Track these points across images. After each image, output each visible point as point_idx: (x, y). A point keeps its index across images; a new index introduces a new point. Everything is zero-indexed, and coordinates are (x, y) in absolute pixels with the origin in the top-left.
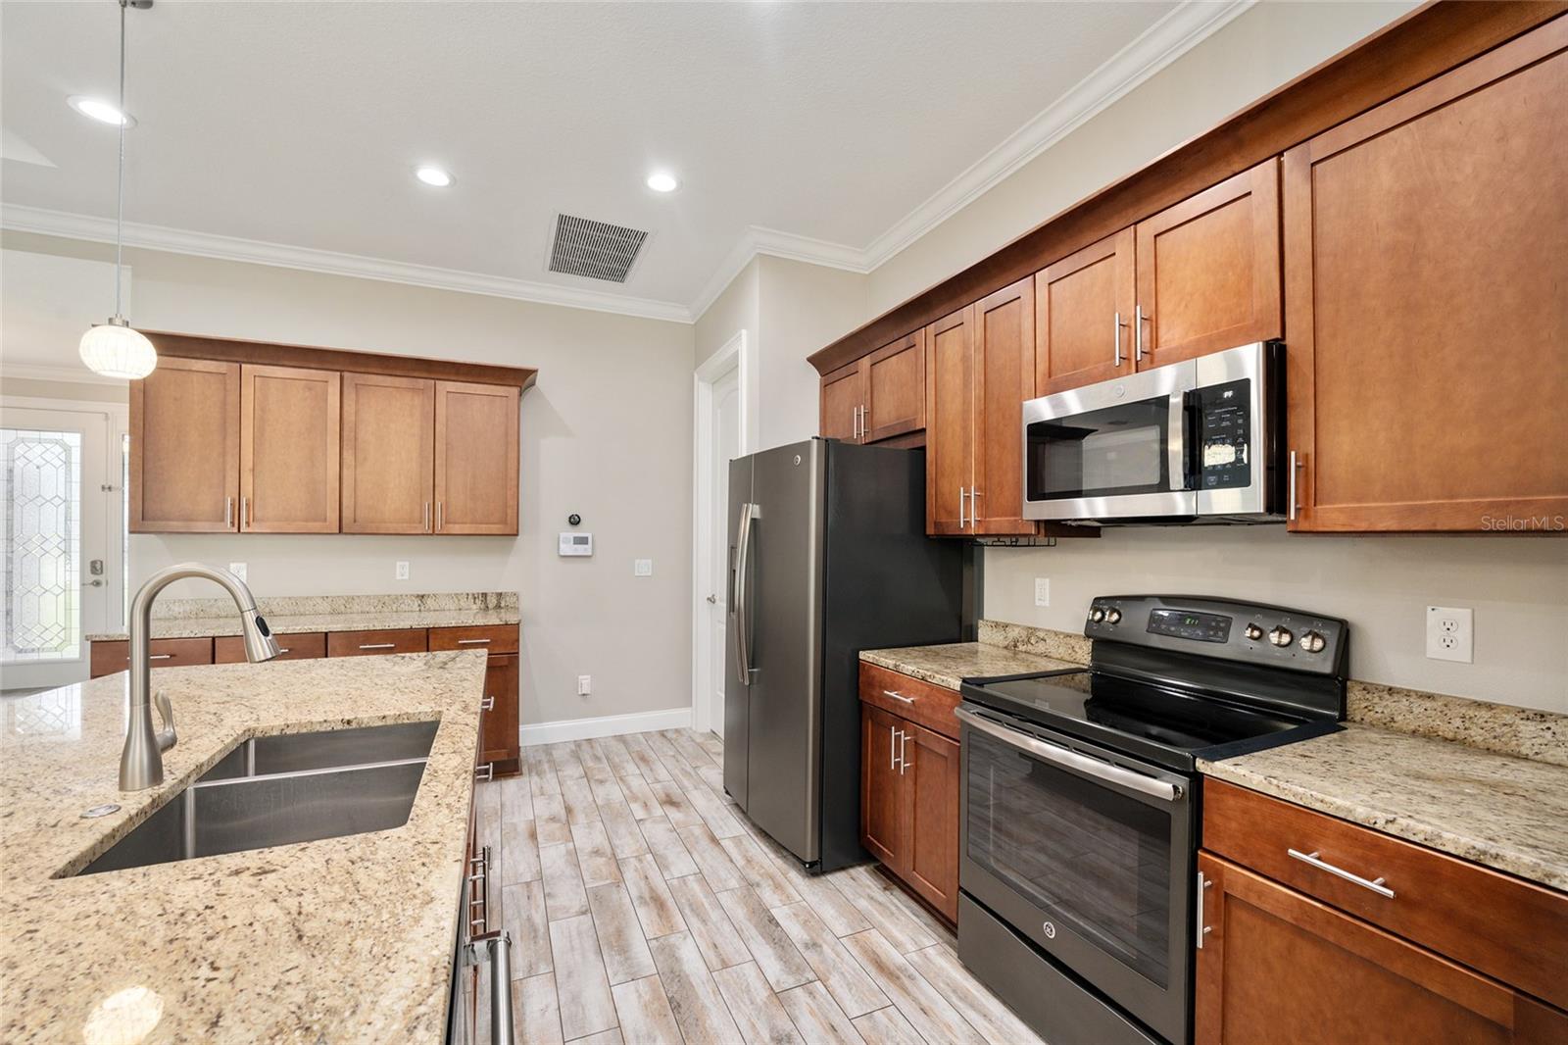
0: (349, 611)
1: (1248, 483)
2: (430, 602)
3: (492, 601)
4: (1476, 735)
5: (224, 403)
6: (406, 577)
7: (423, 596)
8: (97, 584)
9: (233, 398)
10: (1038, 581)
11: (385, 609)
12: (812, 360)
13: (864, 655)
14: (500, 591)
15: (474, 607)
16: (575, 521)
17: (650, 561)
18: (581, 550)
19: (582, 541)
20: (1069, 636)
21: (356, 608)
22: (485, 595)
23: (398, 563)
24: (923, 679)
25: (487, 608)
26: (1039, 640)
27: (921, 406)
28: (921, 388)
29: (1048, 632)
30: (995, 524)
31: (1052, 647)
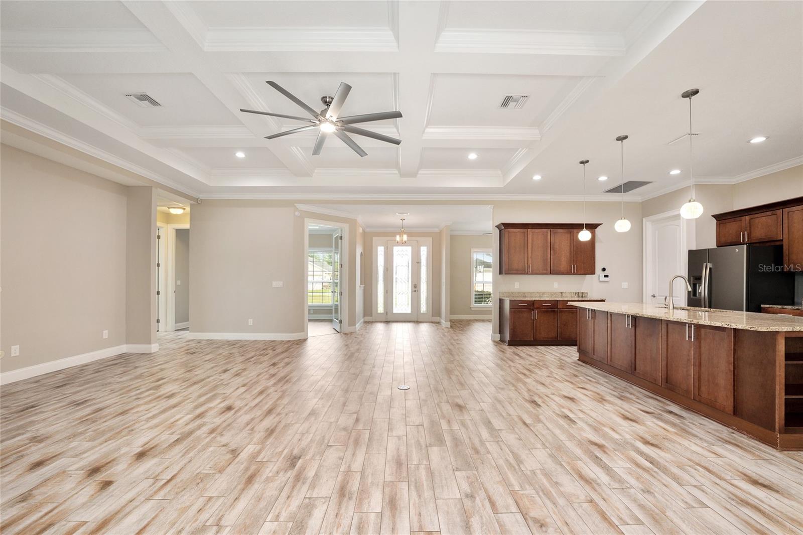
0: (543, 296)
2: (564, 294)
3: (581, 295)
5: (524, 239)
6: (557, 287)
7: (562, 292)
8: (415, 291)
9: (526, 238)
11: (552, 296)
12: (715, 216)
13: (762, 306)
14: (582, 292)
16: (604, 270)
17: (627, 283)
18: (606, 279)
19: (606, 276)
21: (545, 296)
22: (578, 293)
23: (555, 283)
24: (797, 309)
25: (579, 297)
27: (780, 233)
28: (780, 228)
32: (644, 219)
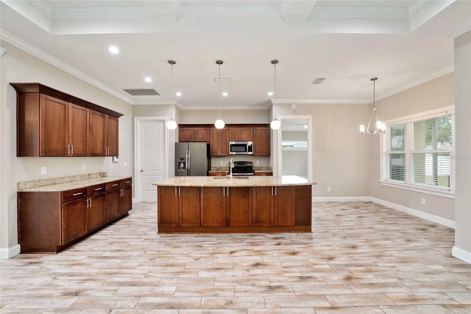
0: (74, 180)
2: (91, 176)
3: (103, 174)
5: (65, 114)
6: (85, 169)
7: (90, 175)
9: (67, 113)
10: (221, 161)
11: (82, 179)
12: (178, 125)
14: (104, 172)
15: (99, 177)
17: (127, 163)
18: (117, 160)
20: (226, 167)
21: (76, 179)
22: (101, 173)
23: (83, 165)
24: (223, 172)
25: (102, 177)
26: (221, 168)
27: (209, 138)
28: (209, 136)
29: (223, 167)
30: (223, 154)
31: (223, 169)
32: (135, 117)
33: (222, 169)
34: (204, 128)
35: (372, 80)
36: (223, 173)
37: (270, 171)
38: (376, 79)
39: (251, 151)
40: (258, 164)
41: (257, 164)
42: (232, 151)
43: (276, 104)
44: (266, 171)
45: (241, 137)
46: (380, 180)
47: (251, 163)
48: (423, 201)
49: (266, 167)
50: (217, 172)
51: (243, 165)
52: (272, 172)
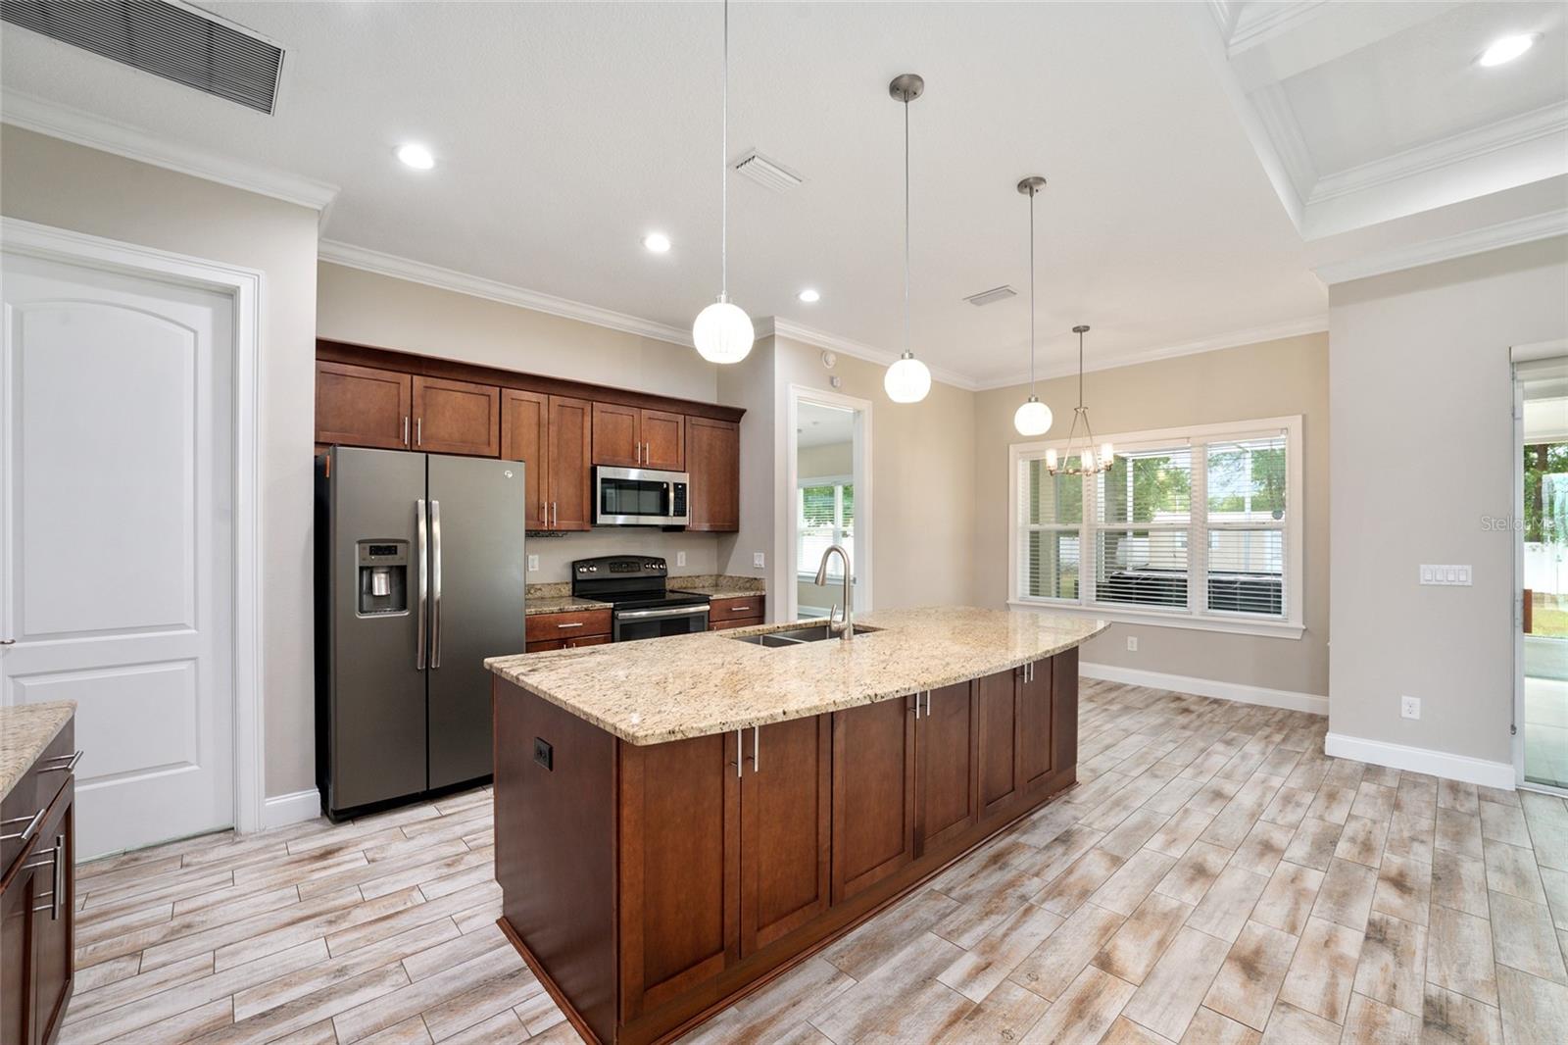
1: (685, 515)
4: (689, 585)
20: (556, 584)
24: (586, 610)
26: (537, 590)
27: (495, 440)
28: (495, 428)
29: (543, 584)
30: (566, 524)
31: (546, 592)
33: (539, 594)
34: (472, 387)
35: (1076, 330)
36: (587, 614)
37: (758, 593)
38: (1087, 328)
39: (683, 514)
40: (684, 564)
41: (679, 564)
42: (608, 510)
43: (785, 340)
44: (747, 594)
45: (643, 449)
46: (1007, 599)
47: (663, 561)
48: (1132, 644)
49: (711, 576)
50: (562, 611)
51: (633, 571)
52: (764, 593)
